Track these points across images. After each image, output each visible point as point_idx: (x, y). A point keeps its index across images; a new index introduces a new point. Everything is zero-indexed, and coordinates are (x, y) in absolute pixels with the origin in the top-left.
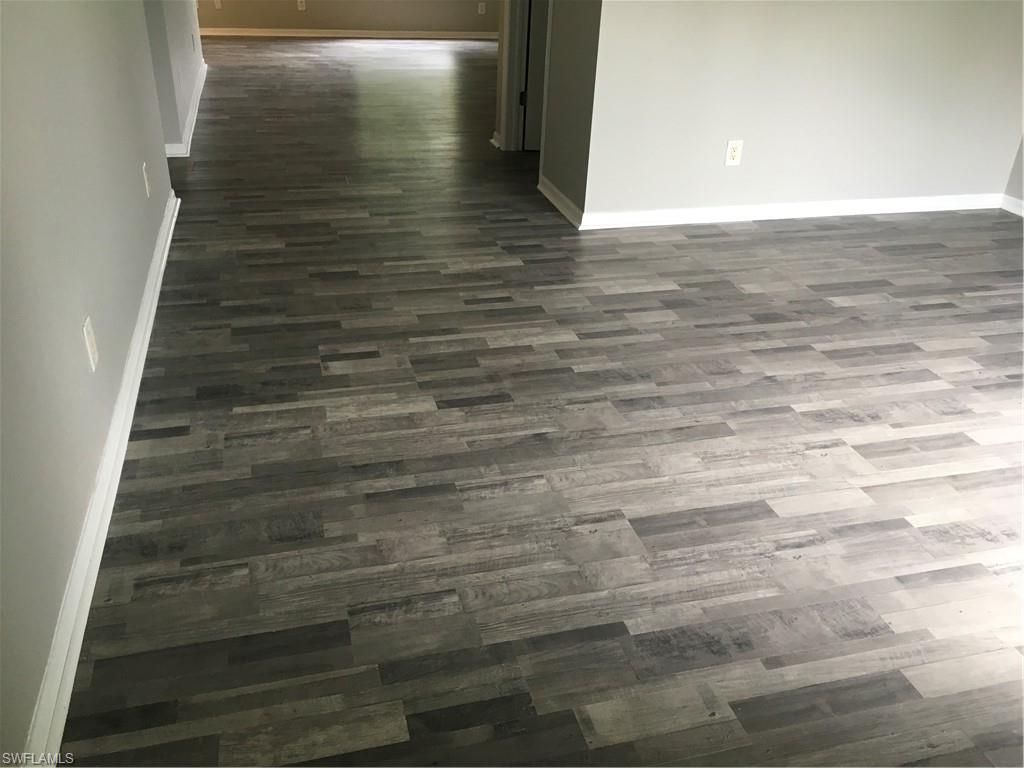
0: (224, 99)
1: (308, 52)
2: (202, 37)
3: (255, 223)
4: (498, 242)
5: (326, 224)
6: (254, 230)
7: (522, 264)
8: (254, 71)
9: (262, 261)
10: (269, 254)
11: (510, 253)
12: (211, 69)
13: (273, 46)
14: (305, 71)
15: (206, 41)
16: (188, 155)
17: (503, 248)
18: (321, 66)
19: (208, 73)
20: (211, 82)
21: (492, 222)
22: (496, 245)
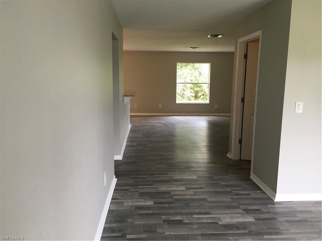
0: (135, 137)
1: (162, 120)
2: (130, 115)
3: (143, 191)
4: (241, 206)
5: (168, 193)
6: (142, 195)
7: (254, 220)
8: (145, 127)
9: (144, 212)
10: (147, 208)
11: (247, 213)
12: (132, 126)
13: (151, 118)
14: (161, 127)
15: (132, 117)
16: (122, 159)
17: (244, 210)
18: (166, 125)
19: (131, 128)
20: (132, 131)
21: (236, 195)
22: (240, 208)
